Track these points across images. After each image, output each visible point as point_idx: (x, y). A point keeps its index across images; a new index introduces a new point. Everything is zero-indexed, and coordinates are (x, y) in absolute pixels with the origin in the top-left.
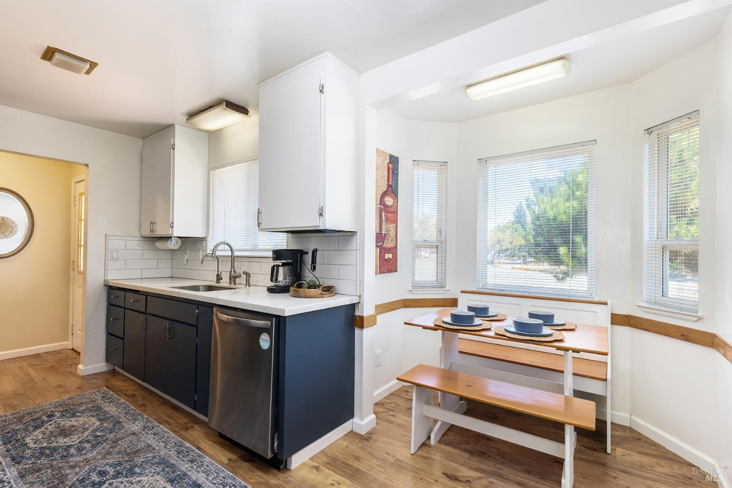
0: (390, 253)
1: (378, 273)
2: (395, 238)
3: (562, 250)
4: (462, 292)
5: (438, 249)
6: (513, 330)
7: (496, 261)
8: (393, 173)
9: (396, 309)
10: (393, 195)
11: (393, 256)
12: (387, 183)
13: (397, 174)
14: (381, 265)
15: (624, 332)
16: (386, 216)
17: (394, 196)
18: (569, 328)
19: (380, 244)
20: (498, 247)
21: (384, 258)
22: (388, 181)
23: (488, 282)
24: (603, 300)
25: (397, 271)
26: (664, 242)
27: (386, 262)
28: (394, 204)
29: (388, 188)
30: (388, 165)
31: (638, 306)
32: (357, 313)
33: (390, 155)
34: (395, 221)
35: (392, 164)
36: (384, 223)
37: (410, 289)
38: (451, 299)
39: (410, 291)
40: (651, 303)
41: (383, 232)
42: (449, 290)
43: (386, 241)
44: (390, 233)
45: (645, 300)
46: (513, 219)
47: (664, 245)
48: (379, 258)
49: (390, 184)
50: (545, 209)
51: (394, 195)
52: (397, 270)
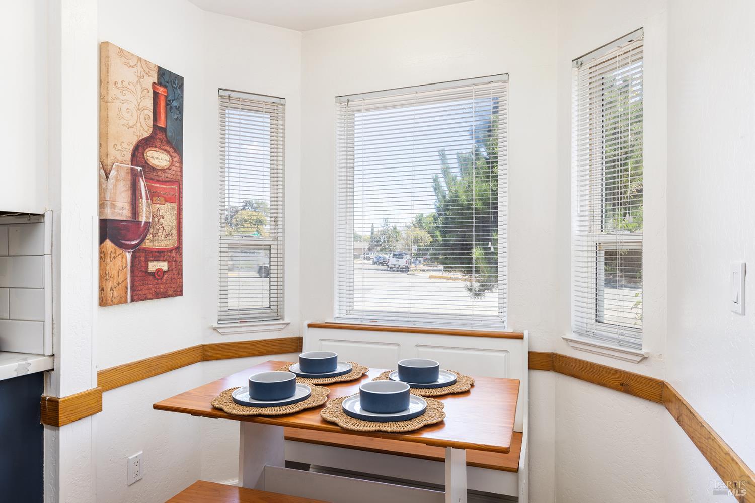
0: (164, 260)
1: (129, 299)
2: (175, 232)
3: (476, 252)
4: (310, 326)
5: (272, 251)
6: (357, 409)
7: (412, 267)
8: (167, 104)
9: (180, 367)
10: (168, 148)
11: (169, 266)
12: (151, 122)
13: (180, 109)
14: (136, 284)
15: (546, 379)
16: (149, 188)
17: (171, 150)
18: (459, 390)
19: (134, 243)
20: (414, 248)
21: (146, 271)
22: (155, 119)
23: (355, 308)
24: (518, 332)
25: (181, 295)
26: (598, 238)
27: (151, 278)
28: (172, 164)
29: (154, 132)
30: (154, 87)
31: (563, 338)
32: (48, 394)
33: (159, 68)
34: (177, 199)
35: (166, 87)
36: (144, 200)
37: (216, 325)
38: (292, 339)
39: (215, 329)
40: (581, 334)
41: (143, 219)
42: (288, 324)
43: (149, 237)
44: (161, 221)
45: (574, 330)
46: (434, 211)
47: (598, 242)
48: (132, 271)
49: (161, 124)
50: (456, 191)
51: (171, 147)
52: (181, 291)
